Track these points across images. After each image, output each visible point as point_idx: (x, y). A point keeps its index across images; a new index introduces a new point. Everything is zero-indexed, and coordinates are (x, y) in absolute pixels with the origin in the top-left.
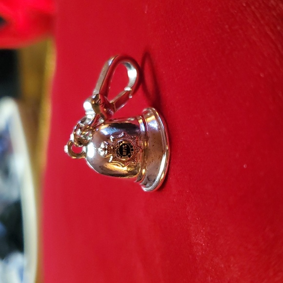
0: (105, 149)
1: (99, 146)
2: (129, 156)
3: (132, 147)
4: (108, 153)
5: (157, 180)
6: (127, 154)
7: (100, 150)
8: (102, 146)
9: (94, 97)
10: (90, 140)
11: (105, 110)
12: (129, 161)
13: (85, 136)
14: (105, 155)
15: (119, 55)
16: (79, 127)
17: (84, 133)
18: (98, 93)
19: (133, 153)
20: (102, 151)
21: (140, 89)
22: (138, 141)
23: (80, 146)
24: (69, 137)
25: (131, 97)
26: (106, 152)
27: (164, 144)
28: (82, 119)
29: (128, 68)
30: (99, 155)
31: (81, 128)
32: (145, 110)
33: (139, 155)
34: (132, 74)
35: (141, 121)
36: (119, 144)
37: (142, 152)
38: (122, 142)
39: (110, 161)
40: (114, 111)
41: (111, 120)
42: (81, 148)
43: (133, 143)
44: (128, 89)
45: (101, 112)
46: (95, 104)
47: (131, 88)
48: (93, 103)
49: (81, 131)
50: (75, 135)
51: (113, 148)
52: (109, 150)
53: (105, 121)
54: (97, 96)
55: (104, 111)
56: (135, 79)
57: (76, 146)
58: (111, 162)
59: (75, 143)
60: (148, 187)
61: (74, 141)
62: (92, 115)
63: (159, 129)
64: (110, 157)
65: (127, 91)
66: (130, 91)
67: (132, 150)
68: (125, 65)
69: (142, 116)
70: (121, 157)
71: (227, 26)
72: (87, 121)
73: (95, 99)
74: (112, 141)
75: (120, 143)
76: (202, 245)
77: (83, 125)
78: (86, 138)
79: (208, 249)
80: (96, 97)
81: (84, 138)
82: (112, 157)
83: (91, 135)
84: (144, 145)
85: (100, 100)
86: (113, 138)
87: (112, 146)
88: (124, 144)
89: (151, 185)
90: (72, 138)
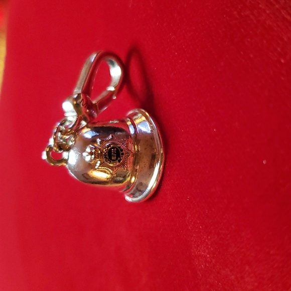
0: (91, 154)
1: (84, 151)
2: (119, 161)
3: (122, 150)
4: (95, 157)
5: (149, 188)
6: (117, 159)
7: (85, 154)
8: (88, 150)
9: (75, 96)
10: (72, 145)
11: (88, 111)
12: (118, 166)
13: (66, 140)
14: (91, 160)
15: (102, 52)
16: (59, 130)
17: (65, 136)
18: (80, 91)
19: (123, 158)
20: (88, 155)
21: (124, 89)
22: (128, 144)
23: (60, 152)
24: (48, 142)
25: (115, 98)
26: (93, 156)
27: (158, 147)
28: (61, 121)
29: (111, 66)
30: (85, 160)
31: (61, 132)
32: (130, 112)
33: (130, 160)
34: (116, 72)
35: (129, 123)
36: (108, 148)
37: (133, 156)
38: (110, 146)
39: (96, 167)
40: (97, 113)
41: (94, 123)
42: (61, 154)
43: (123, 147)
44: (111, 89)
45: (84, 113)
46: (77, 104)
47: (115, 88)
48: (75, 103)
49: (62, 134)
50: (55, 139)
51: (101, 152)
52: (96, 154)
53: (88, 123)
54: (79, 95)
55: (86, 112)
56: (119, 78)
57: (56, 151)
58: (98, 168)
59: (55, 148)
60: (137, 197)
61: (54, 145)
62: (73, 117)
63: (151, 131)
64: (97, 163)
65: (111, 91)
66: (114, 91)
67: (123, 154)
68: (108, 63)
69: (130, 118)
70: (110, 162)
71: (235, 13)
72: (67, 124)
73: (76, 99)
74: (99, 144)
75: (108, 146)
76: (205, 257)
77: (63, 128)
78: (66, 142)
79: (214, 261)
80: (77, 97)
81: (64, 143)
82: (99, 162)
83: (73, 139)
84: (135, 148)
85: (83, 100)
86: (100, 140)
87: (100, 149)
88: (113, 148)
89: (140, 195)
90: (51, 142)
